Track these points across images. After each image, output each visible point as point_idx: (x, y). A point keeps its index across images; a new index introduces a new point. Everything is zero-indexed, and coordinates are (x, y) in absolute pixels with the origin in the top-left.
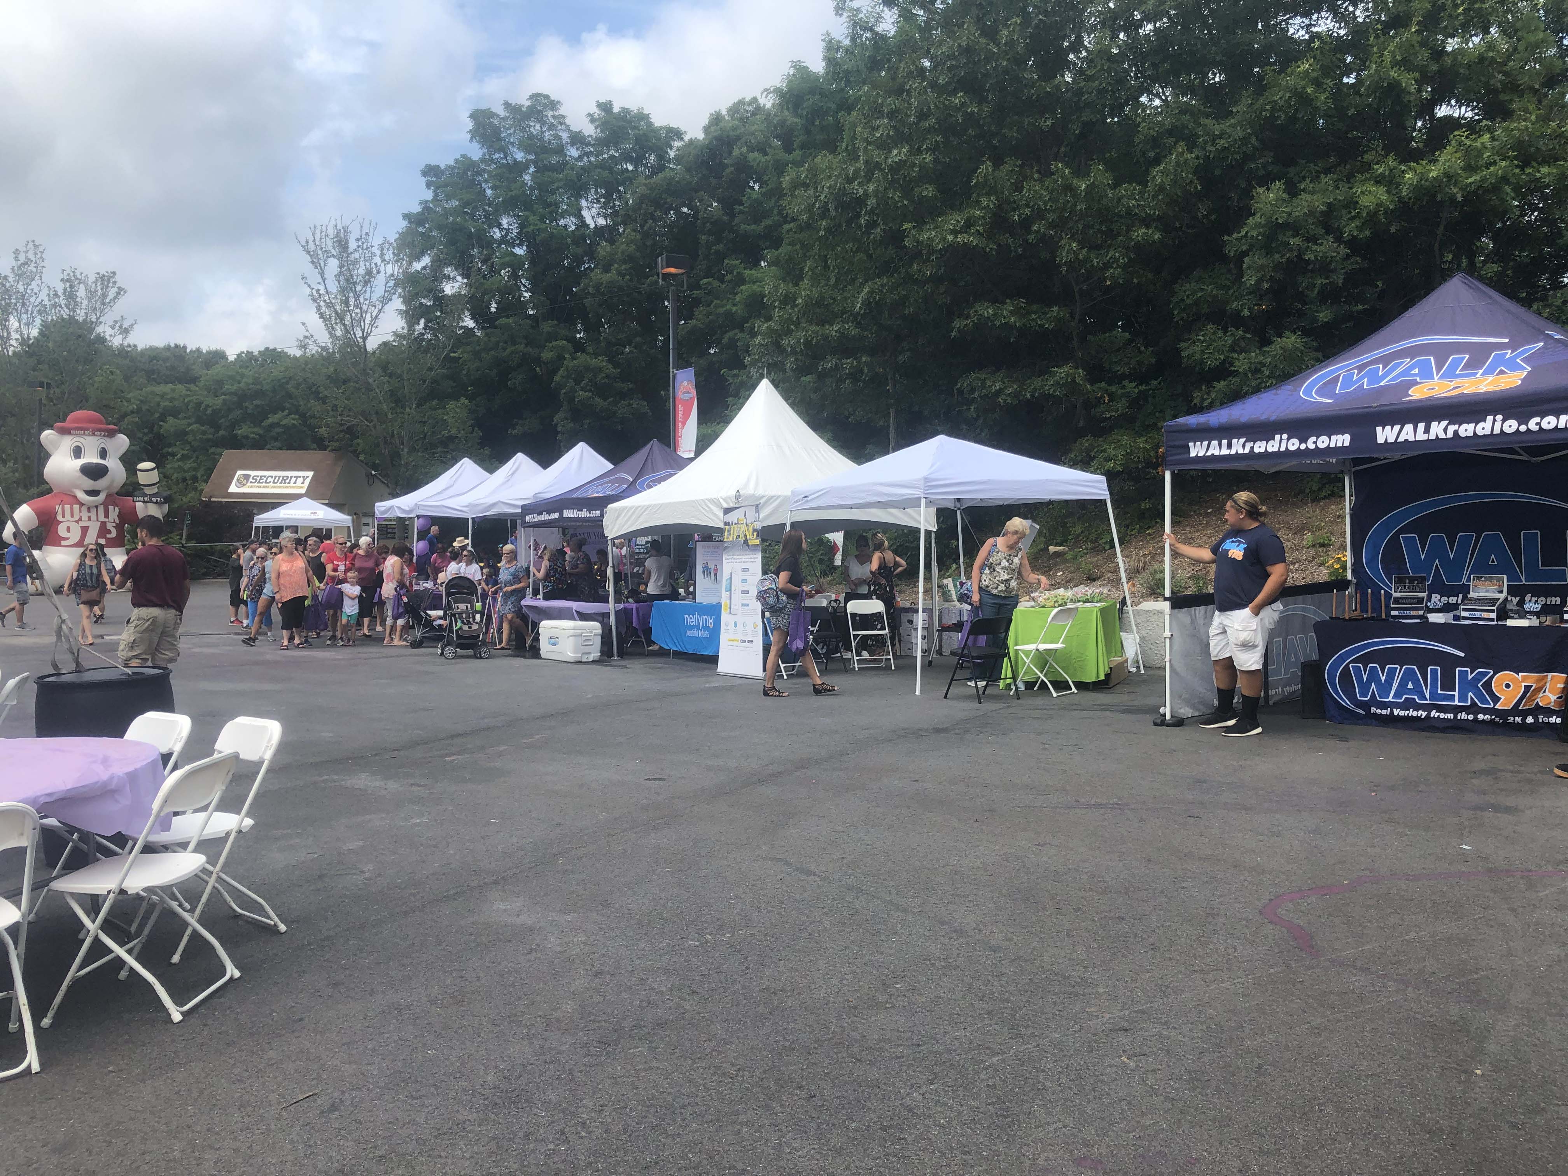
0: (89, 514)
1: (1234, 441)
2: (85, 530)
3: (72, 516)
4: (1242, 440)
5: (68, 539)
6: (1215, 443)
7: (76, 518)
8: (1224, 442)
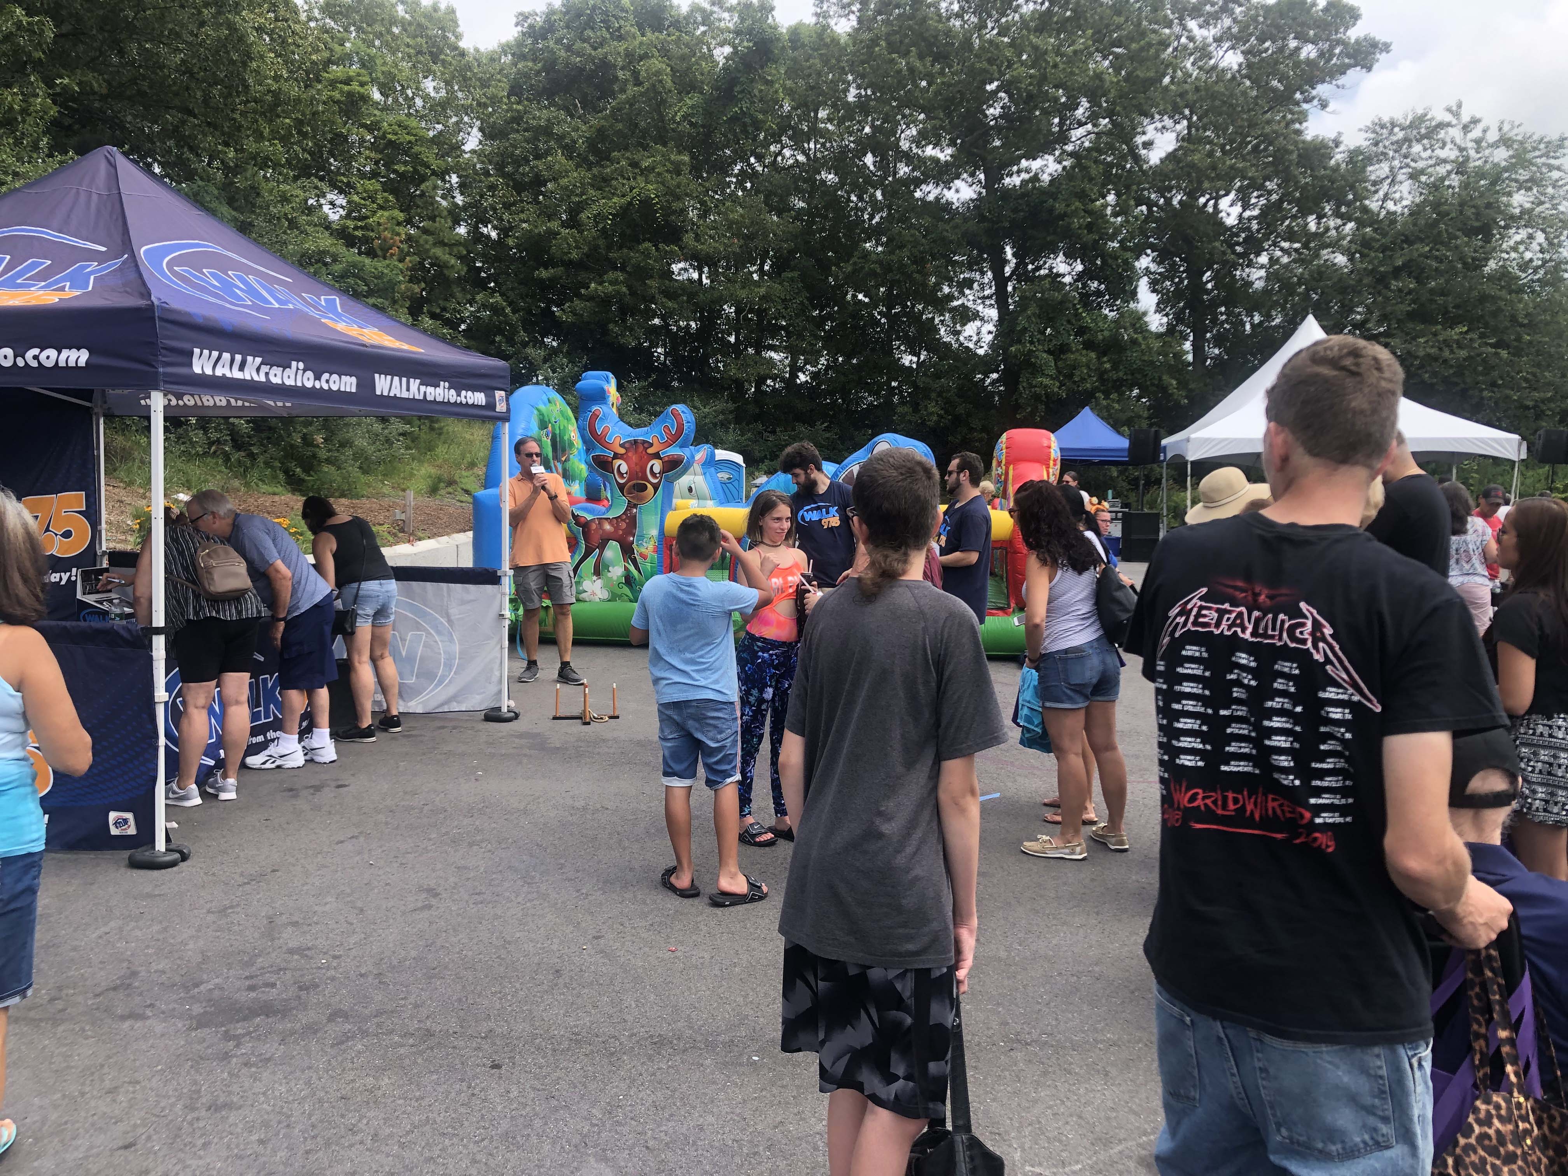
1: (250, 359)
4: (259, 360)
6: (226, 356)
8: (238, 357)
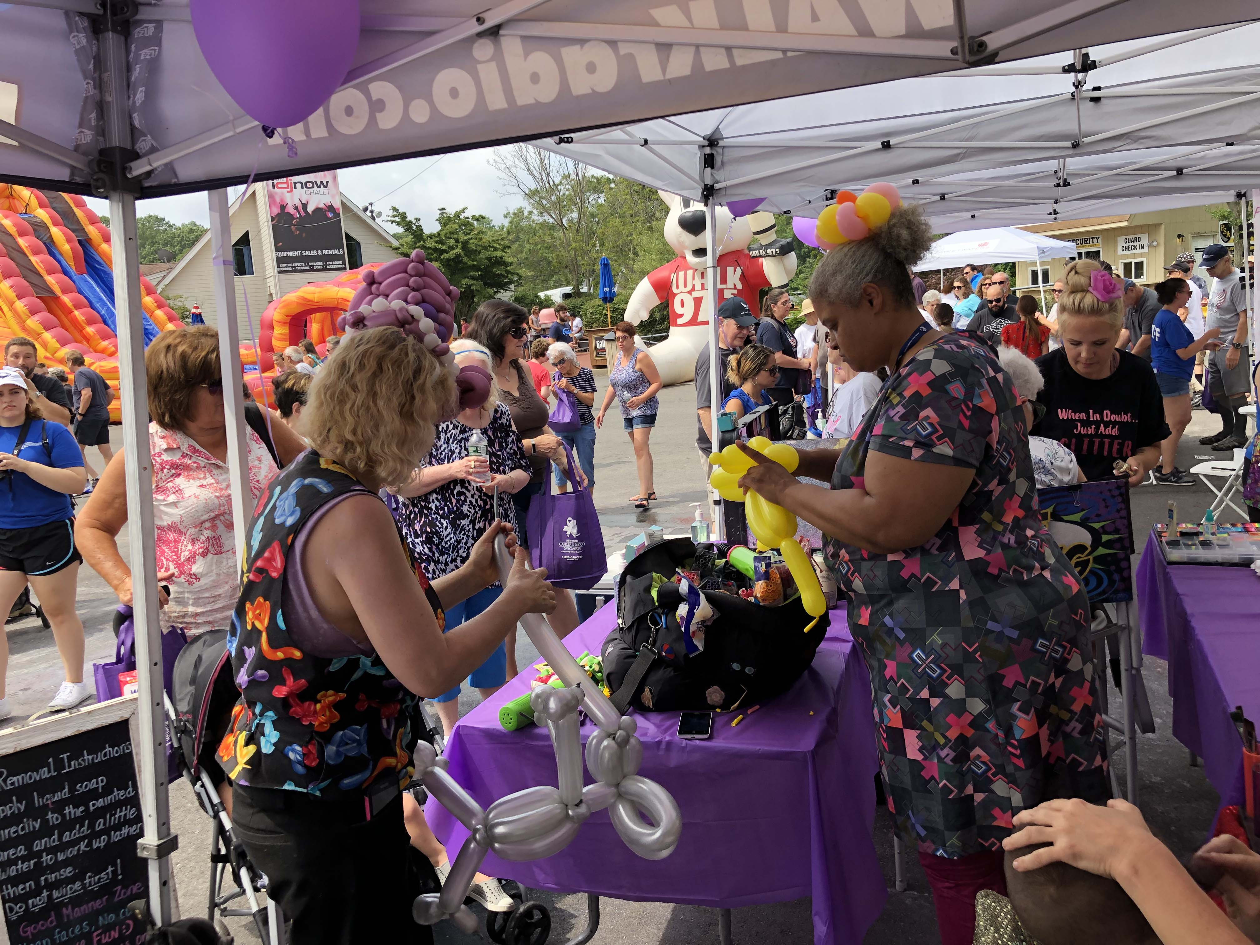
0: (703, 281)
2: (698, 302)
3: (685, 286)
5: (681, 316)
7: (689, 288)
